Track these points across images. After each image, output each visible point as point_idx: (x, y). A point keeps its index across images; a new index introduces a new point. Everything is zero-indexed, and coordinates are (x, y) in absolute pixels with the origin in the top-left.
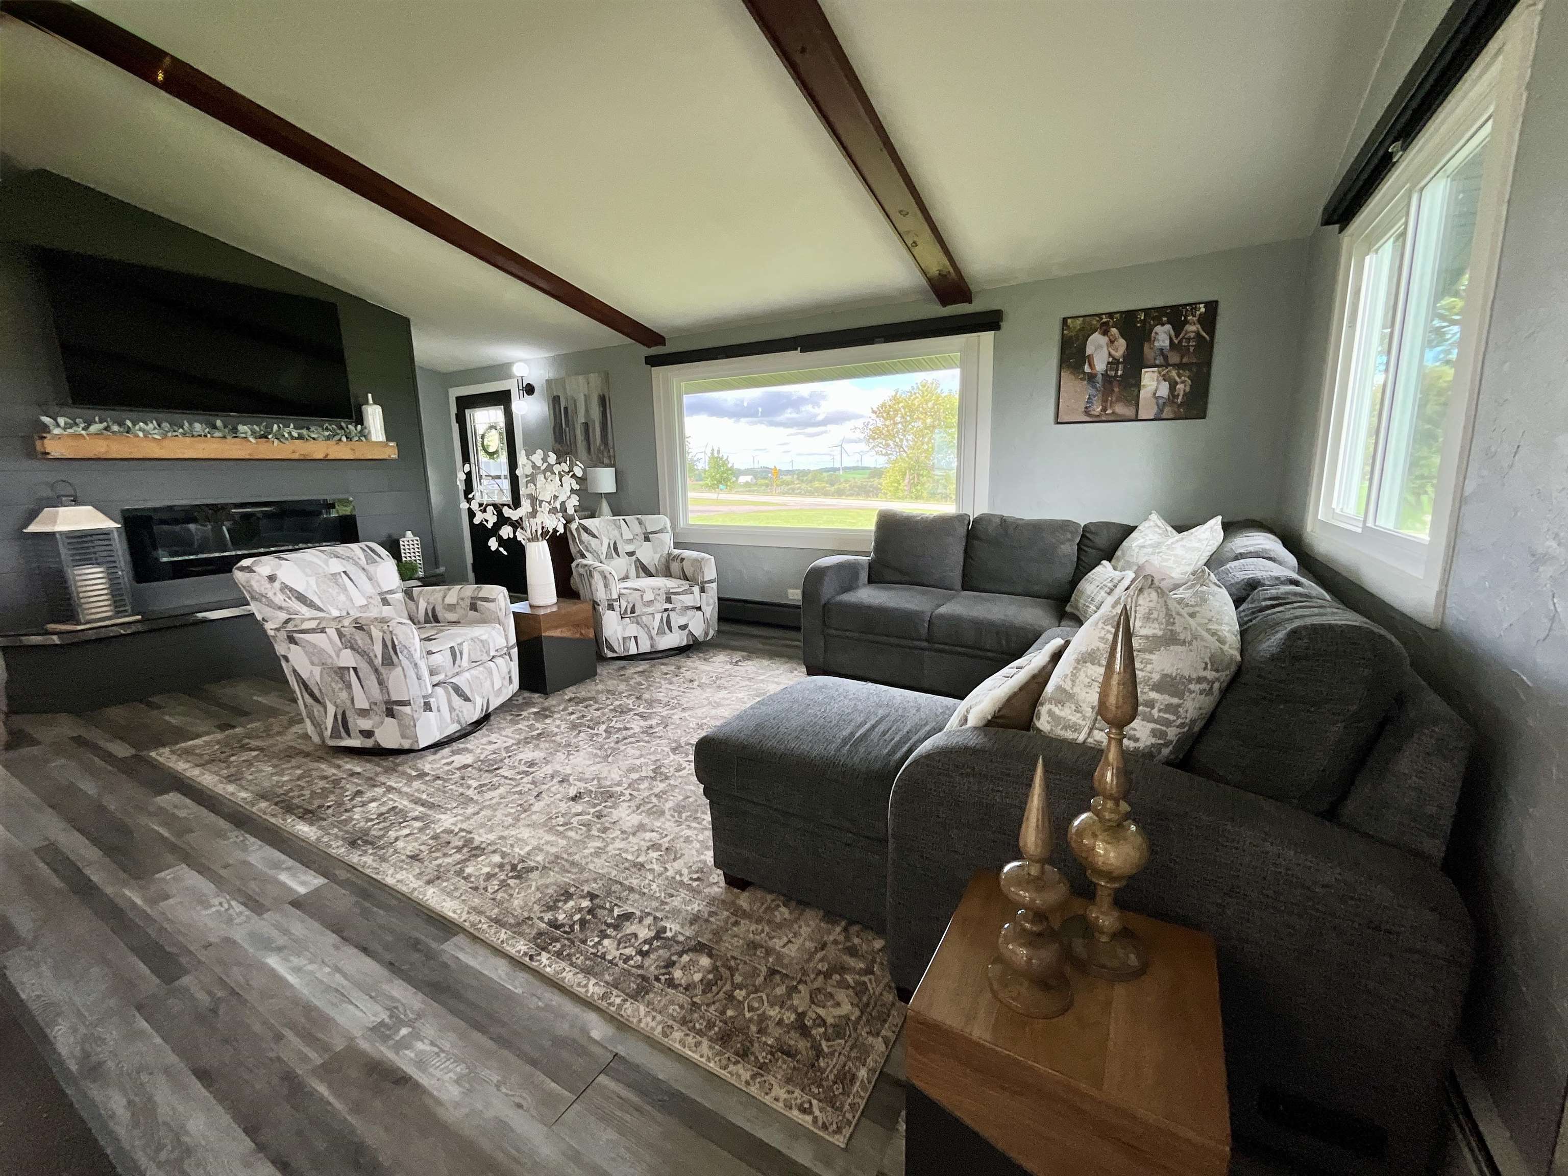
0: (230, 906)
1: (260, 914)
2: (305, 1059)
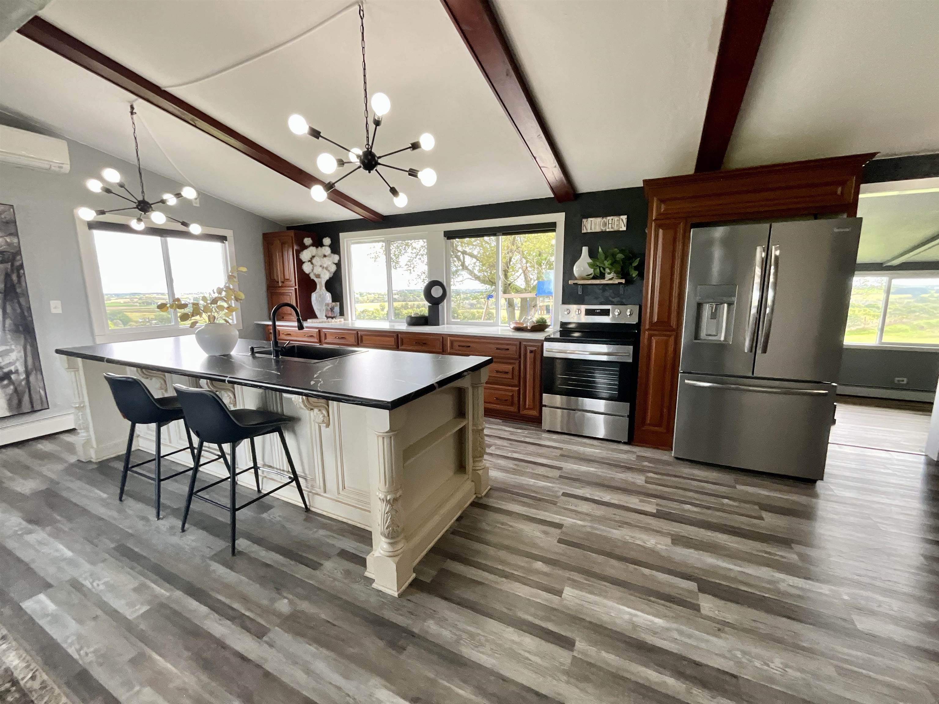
0: (92, 584)
1: (73, 579)
2: (63, 524)
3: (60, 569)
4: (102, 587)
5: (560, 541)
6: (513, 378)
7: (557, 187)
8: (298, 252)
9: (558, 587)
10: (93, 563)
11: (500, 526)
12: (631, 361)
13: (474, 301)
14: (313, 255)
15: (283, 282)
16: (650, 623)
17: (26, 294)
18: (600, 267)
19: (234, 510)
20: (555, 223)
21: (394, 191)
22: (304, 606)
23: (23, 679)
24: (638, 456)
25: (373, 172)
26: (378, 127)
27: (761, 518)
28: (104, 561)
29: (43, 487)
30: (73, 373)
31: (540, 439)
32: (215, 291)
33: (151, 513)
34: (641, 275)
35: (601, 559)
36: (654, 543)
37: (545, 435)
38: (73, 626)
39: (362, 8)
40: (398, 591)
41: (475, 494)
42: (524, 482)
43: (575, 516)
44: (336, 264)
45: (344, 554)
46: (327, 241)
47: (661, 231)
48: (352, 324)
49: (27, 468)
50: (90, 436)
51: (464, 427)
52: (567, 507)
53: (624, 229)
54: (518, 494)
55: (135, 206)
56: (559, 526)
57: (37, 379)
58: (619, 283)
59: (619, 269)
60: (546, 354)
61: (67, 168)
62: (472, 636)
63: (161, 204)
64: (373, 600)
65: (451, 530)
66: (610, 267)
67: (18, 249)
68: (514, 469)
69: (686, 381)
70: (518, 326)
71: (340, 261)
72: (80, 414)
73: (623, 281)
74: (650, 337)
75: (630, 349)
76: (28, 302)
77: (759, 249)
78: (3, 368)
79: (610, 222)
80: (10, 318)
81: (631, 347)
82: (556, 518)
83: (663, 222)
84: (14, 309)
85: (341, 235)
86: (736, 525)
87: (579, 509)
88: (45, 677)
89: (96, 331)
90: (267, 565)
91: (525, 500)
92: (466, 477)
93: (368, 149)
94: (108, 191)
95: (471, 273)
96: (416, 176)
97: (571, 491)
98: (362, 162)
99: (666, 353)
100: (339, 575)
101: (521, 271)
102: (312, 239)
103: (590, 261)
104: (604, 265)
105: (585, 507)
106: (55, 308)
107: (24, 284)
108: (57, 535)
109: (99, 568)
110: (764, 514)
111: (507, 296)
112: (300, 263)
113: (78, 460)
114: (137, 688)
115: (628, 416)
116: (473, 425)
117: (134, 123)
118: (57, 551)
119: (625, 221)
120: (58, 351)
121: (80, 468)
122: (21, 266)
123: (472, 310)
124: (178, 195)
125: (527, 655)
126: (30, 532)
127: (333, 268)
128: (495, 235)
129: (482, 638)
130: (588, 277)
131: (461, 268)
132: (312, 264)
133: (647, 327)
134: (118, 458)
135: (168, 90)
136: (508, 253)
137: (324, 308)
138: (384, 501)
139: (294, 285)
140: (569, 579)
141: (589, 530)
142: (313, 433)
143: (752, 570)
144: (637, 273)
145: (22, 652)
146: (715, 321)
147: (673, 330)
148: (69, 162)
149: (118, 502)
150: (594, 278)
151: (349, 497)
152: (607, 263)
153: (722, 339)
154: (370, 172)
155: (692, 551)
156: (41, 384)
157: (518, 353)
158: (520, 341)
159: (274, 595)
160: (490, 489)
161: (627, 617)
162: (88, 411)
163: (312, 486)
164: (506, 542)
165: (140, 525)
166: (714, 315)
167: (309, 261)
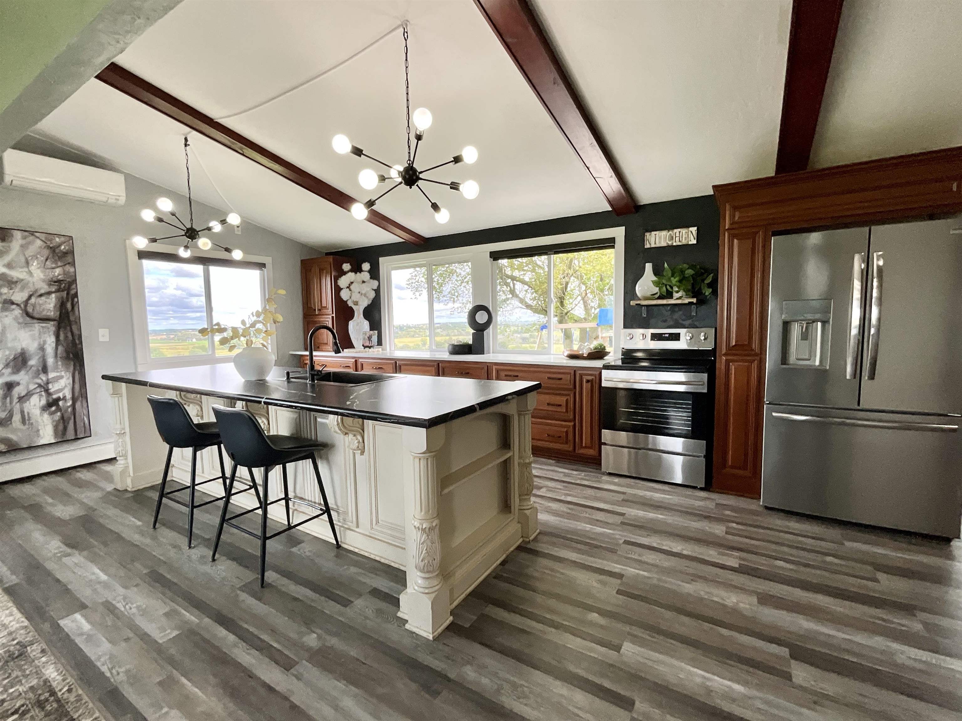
0: (125, 607)
1: (107, 602)
2: (100, 549)
3: (95, 591)
4: (134, 610)
5: (619, 592)
6: (567, 411)
7: (614, 199)
8: (336, 279)
9: (616, 642)
10: (126, 587)
11: (550, 572)
12: (705, 391)
13: (527, 335)
14: (352, 281)
15: (319, 310)
16: (727, 689)
17: (78, 322)
18: (666, 286)
19: (265, 538)
20: (614, 238)
21: (435, 207)
22: (333, 641)
23: (60, 690)
24: (717, 504)
25: (414, 187)
26: (419, 142)
27: (876, 580)
28: (137, 585)
29: (82, 513)
30: (116, 399)
31: (600, 482)
32: (254, 314)
33: (183, 541)
34: (715, 293)
35: (668, 614)
36: (735, 601)
37: (605, 478)
38: (106, 646)
39: (406, 30)
40: (433, 633)
41: (522, 537)
42: (579, 528)
43: (638, 567)
44: (375, 290)
45: (376, 593)
46: (366, 266)
47: (736, 241)
48: (390, 353)
49: (67, 495)
50: (128, 463)
51: (509, 458)
52: (630, 556)
53: (694, 242)
54: (571, 540)
55: (183, 233)
56: (620, 576)
57: (82, 406)
58: (689, 302)
59: (690, 287)
60: (604, 384)
61: (123, 200)
62: (515, 686)
63: (207, 231)
64: (407, 641)
65: (494, 574)
66: (678, 284)
67: (74, 278)
68: (568, 513)
69: (774, 414)
70: (573, 353)
71: (379, 286)
72: (120, 440)
73: (694, 300)
74: (728, 362)
75: (705, 377)
76: (80, 329)
77: (857, 258)
78: (52, 395)
79: (677, 235)
80: (63, 345)
81: (706, 375)
82: (617, 568)
83: (736, 232)
84: (66, 337)
85: (381, 259)
86: (843, 587)
87: (644, 558)
88: (80, 692)
89: (139, 359)
90: (296, 599)
91: (579, 546)
92: (511, 517)
93: (409, 164)
94: (160, 220)
95: (522, 301)
96: (457, 189)
97: (634, 538)
98: (404, 178)
99: (748, 382)
100: (369, 613)
101: (579, 298)
102: (351, 265)
103: (655, 278)
104: (671, 282)
105: (650, 557)
106: (103, 336)
107: (77, 313)
108: (94, 559)
109: (132, 593)
110: (881, 576)
111: (564, 326)
112: (338, 289)
113: (115, 489)
114: (165, 710)
115: (705, 457)
116: (520, 458)
117: (187, 154)
118: (94, 574)
119: (695, 233)
120: (104, 377)
121: (116, 496)
122: (76, 295)
123: (524, 345)
124: (223, 222)
125: (576, 711)
126: (69, 555)
127: (372, 295)
128: (546, 254)
129: (525, 689)
130: (652, 297)
131: (511, 296)
132: (350, 290)
133: (724, 351)
134: (152, 488)
135: (219, 121)
136: (564, 278)
137: (361, 337)
138: (419, 529)
139: (331, 313)
140: (629, 634)
141: (655, 582)
142: (347, 459)
143: (860, 638)
144: (711, 290)
145: (59, 665)
146: (806, 342)
147: (756, 355)
148: (125, 195)
149: (151, 530)
150: (661, 297)
151: (382, 532)
152: (674, 280)
153: (817, 363)
154: (411, 188)
155: (784, 612)
156: (85, 412)
157: (572, 382)
158: (575, 370)
159: (304, 629)
160: (539, 533)
161: (698, 680)
162: (128, 438)
163: (344, 520)
164: (558, 590)
165: (172, 553)
166: (805, 336)
167: (348, 287)
